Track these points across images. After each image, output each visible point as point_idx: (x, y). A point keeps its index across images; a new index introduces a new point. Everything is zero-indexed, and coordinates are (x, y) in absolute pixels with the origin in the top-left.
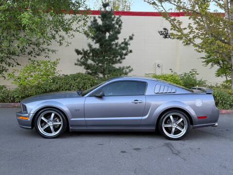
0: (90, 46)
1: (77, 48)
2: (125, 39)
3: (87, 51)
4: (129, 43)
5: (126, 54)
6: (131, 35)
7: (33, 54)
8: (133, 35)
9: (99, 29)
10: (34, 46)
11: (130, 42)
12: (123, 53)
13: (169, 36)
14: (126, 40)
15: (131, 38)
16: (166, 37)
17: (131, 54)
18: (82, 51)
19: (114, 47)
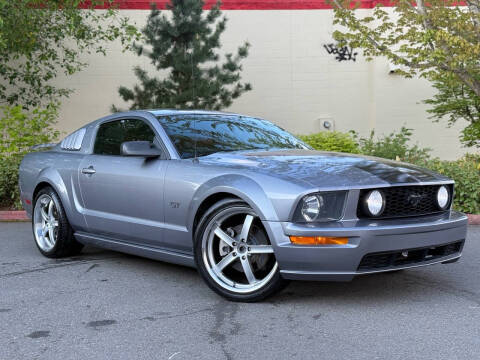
0: (141, 73)
2: (229, 56)
3: (144, 93)
4: (238, 64)
5: (236, 95)
6: (242, 45)
7: (21, 102)
8: (247, 44)
10: (23, 84)
11: (242, 62)
12: (227, 93)
13: (350, 55)
14: (233, 58)
15: (243, 53)
16: (341, 58)
18: (133, 91)
19: (204, 76)
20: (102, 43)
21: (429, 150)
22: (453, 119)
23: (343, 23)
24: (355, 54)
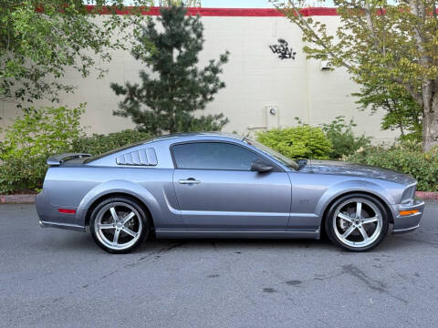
0: (144, 76)
1: (115, 82)
2: (212, 62)
3: (135, 88)
4: (220, 68)
5: (214, 91)
6: (224, 53)
7: (27, 96)
8: (227, 53)
9: (160, 42)
11: (223, 66)
12: (208, 90)
13: (290, 54)
14: (215, 64)
15: (224, 59)
16: (283, 56)
17: (223, 89)
18: (125, 87)
19: (190, 77)
20: (110, 51)
21: (371, 137)
22: (374, 108)
23: (310, 40)
24: (294, 54)
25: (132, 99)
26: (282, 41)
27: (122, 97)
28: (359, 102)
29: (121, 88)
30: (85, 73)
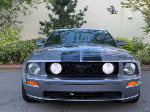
0: (50, 16)
1: (41, 21)
2: (80, 11)
3: (49, 23)
4: (84, 14)
5: (82, 24)
6: (86, 7)
8: (87, 7)
12: (79, 23)
13: (115, 12)
14: (82, 12)
15: (86, 10)
16: (113, 13)
17: (86, 23)
18: (45, 22)
19: (71, 18)
20: (36, 5)
24: (117, 12)
25: (47, 28)
26: (112, 7)
27: (43, 27)
28: (145, 31)
29: (43, 23)
30: (25, 14)
